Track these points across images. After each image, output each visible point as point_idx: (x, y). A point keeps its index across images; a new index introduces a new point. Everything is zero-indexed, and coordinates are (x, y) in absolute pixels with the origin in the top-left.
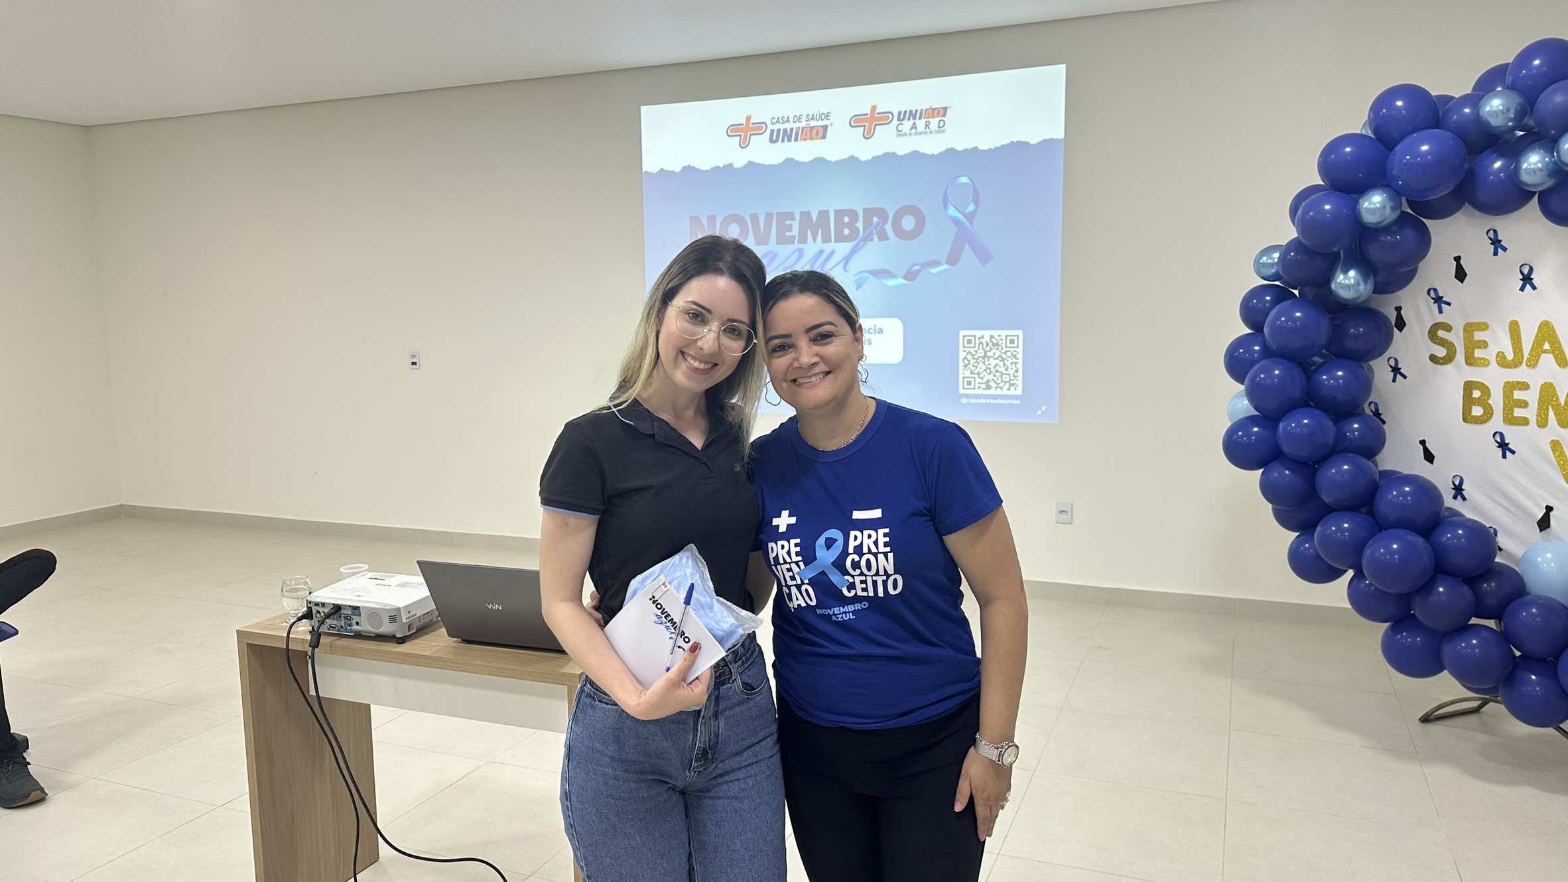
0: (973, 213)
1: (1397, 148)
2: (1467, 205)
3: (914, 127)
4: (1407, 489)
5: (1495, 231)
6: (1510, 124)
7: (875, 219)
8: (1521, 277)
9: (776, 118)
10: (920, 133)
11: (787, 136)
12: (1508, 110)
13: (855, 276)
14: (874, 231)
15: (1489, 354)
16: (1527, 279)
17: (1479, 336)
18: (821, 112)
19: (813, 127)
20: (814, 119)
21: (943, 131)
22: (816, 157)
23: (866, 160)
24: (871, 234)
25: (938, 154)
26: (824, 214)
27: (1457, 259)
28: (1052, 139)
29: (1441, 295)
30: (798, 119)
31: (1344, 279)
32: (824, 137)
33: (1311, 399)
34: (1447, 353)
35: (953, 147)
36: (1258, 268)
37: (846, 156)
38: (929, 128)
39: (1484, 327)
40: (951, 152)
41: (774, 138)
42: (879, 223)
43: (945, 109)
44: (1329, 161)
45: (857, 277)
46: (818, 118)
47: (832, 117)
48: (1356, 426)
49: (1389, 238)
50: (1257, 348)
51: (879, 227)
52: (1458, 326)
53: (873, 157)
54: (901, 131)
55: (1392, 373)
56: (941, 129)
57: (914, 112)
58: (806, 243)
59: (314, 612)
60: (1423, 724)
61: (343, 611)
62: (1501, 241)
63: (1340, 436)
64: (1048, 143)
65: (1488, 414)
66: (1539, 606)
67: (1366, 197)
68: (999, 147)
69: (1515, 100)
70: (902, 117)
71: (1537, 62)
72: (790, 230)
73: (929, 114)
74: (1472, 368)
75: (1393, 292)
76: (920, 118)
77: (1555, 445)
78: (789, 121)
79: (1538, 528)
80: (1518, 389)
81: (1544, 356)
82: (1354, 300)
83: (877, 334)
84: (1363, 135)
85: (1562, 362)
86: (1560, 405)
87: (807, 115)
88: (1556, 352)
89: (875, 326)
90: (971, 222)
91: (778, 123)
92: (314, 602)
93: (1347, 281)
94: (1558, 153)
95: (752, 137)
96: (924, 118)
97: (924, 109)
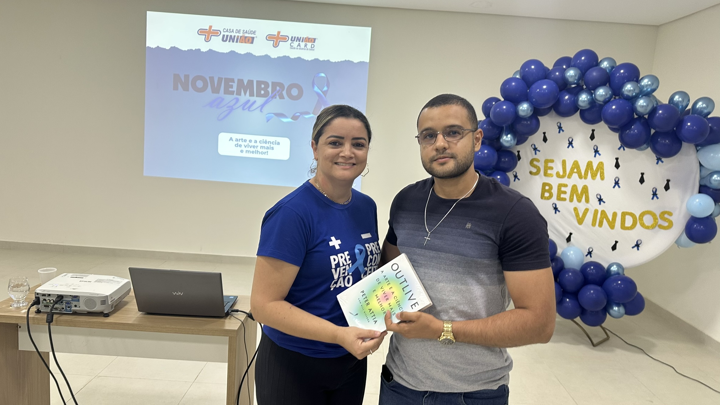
0: (327, 91)
1: (534, 86)
2: (553, 112)
3: (299, 45)
5: (560, 124)
6: (575, 81)
7: (278, 88)
8: (568, 142)
9: (226, 29)
10: (302, 49)
11: (232, 39)
12: (576, 76)
13: (266, 115)
14: (277, 94)
15: (554, 172)
16: (570, 144)
17: (550, 165)
18: (251, 30)
19: (246, 37)
20: (247, 33)
21: (313, 50)
22: (247, 53)
23: (274, 58)
24: (275, 95)
25: (310, 61)
26: (250, 82)
27: (544, 133)
28: (364, 62)
29: (537, 148)
30: (239, 31)
31: (506, 138)
32: (252, 43)
34: (537, 171)
35: (318, 58)
37: (264, 54)
38: (306, 47)
39: (552, 161)
40: (316, 60)
41: (225, 39)
42: (280, 90)
43: (315, 39)
44: (505, 88)
45: (267, 116)
46: (249, 33)
47: (257, 33)
49: (525, 122)
51: (280, 92)
52: (542, 160)
53: (278, 57)
54: (293, 46)
55: (514, 178)
56: (312, 48)
57: (299, 38)
58: (240, 95)
59: (41, 300)
61: (64, 299)
62: (562, 127)
64: (362, 63)
65: (551, 196)
67: (520, 105)
68: (340, 62)
69: (578, 72)
70: (293, 39)
71: (583, 58)
72: (232, 88)
73: (307, 40)
74: (547, 178)
75: (519, 145)
76: (302, 41)
77: (575, 209)
78: (233, 32)
79: (566, 241)
80: (564, 187)
81: (574, 174)
82: (509, 147)
83: (277, 144)
84: (518, 78)
85: (580, 177)
86: (579, 193)
87: (244, 31)
88: (579, 173)
89: (276, 141)
90: (325, 96)
91: (227, 32)
92: (40, 294)
93: (507, 139)
94: (595, 95)
95: (212, 37)
96: (304, 42)
97: (304, 38)
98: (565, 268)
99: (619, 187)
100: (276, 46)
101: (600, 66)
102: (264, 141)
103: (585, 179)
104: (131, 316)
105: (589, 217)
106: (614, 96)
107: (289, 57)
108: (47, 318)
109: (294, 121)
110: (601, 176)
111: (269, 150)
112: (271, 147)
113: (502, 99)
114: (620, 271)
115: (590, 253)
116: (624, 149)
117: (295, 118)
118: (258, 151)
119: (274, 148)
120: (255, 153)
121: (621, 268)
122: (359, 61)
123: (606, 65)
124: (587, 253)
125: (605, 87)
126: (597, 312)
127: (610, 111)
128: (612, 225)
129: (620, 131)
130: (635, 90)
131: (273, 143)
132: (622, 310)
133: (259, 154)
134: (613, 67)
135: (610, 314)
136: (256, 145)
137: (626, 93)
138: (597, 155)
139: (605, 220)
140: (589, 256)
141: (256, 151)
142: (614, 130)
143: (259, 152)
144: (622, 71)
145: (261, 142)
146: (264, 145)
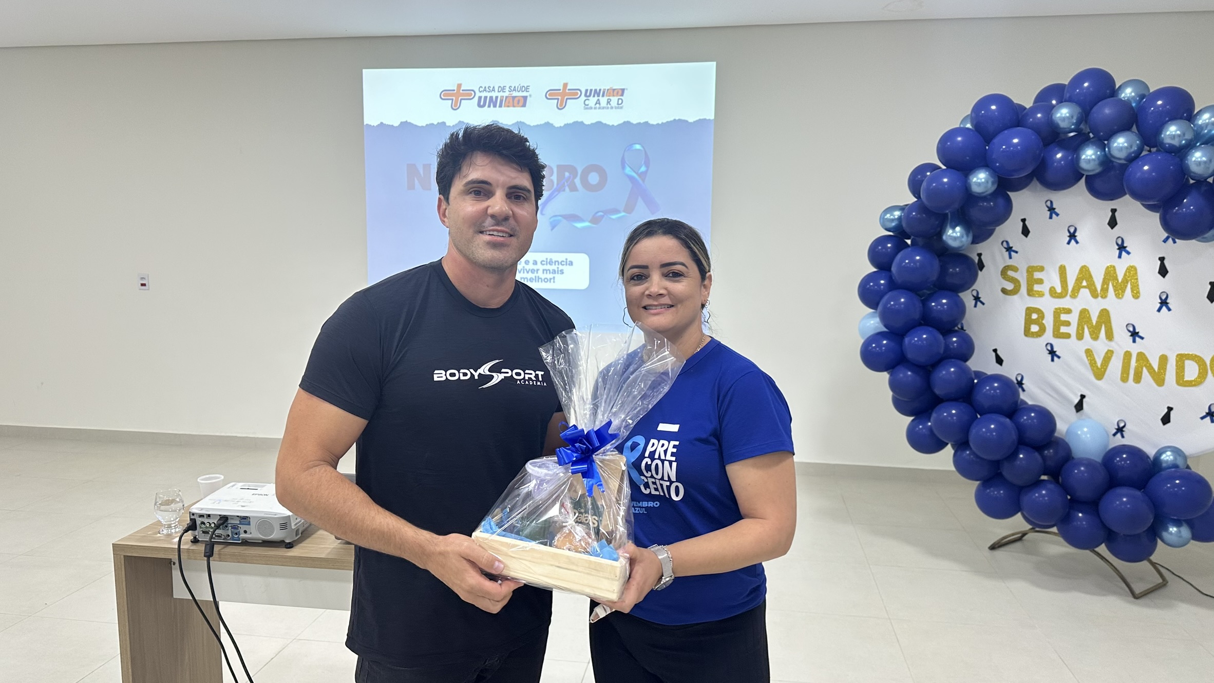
0: (645, 173)
1: (996, 140)
2: (1035, 183)
3: (598, 102)
4: (996, 385)
5: (1051, 202)
6: (1073, 127)
7: (567, 174)
8: (1068, 234)
9: (483, 87)
10: (604, 108)
11: (493, 102)
12: (1072, 117)
14: (566, 184)
15: (1044, 288)
16: (1072, 236)
17: (1037, 275)
18: (522, 85)
19: (516, 97)
20: (515, 90)
21: (621, 108)
22: (518, 122)
23: (559, 126)
24: (564, 186)
25: (617, 126)
27: (1024, 220)
28: (705, 119)
29: (1011, 246)
30: (502, 89)
31: (953, 233)
32: (524, 105)
33: (926, 320)
34: (1015, 287)
35: (629, 120)
36: (884, 222)
37: (542, 122)
38: (610, 104)
39: (1041, 269)
40: (627, 124)
41: (482, 104)
42: (570, 177)
43: (623, 90)
44: (945, 146)
45: (552, 219)
46: (519, 90)
47: (531, 90)
48: (954, 339)
49: (985, 204)
50: (882, 282)
51: (570, 180)
52: (1023, 268)
53: (565, 125)
54: (588, 105)
55: (974, 301)
56: (619, 106)
57: (598, 91)
59: (198, 522)
60: (991, 551)
61: (229, 521)
62: (1055, 209)
63: (947, 347)
64: (702, 122)
65: (1043, 330)
66: (1086, 466)
67: (973, 175)
68: (665, 123)
69: (1077, 110)
70: (588, 94)
71: (1086, 85)
73: (609, 93)
74: (1032, 298)
75: (977, 243)
76: (603, 96)
77: (1089, 352)
78: (494, 90)
79: (1074, 410)
80: (1064, 313)
81: (1082, 290)
82: (959, 248)
83: (568, 265)
84: (968, 129)
85: (1094, 295)
86: (1093, 323)
87: (510, 87)
88: (1091, 287)
89: (566, 259)
90: (643, 180)
91: (485, 92)
92: (197, 514)
93: (954, 235)
94: (1109, 149)
95: (462, 101)
96: (607, 96)
97: (605, 89)
98: (1073, 458)
99: (1169, 310)
100: (561, 107)
101: (1120, 97)
102: (548, 261)
103: (1102, 297)
104: (326, 546)
105: (1116, 365)
106: (1146, 148)
107: (582, 122)
108: (205, 550)
109: (594, 226)
110: (1132, 291)
111: (556, 275)
112: (559, 269)
113: (944, 167)
114: (1180, 462)
115: (1120, 430)
116: (1175, 242)
117: (595, 220)
118: (539, 278)
119: (564, 271)
120: (534, 281)
121: (1180, 456)
122: (697, 118)
123: (1131, 93)
124: (1115, 431)
125: (1128, 133)
126: (1139, 536)
127: (1139, 174)
128: (1159, 379)
129: (1162, 209)
130: (1184, 135)
131: (563, 263)
132: (1185, 532)
133: (542, 281)
134: (1142, 97)
135: (1163, 540)
136: (535, 267)
137: (1168, 141)
138: (1124, 253)
139: (1145, 370)
140: (1119, 435)
141: (536, 277)
142: (1151, 208)
143: (541, 279)
144: (1160, 102)
145: (543, 263)
146: (548, 267)
